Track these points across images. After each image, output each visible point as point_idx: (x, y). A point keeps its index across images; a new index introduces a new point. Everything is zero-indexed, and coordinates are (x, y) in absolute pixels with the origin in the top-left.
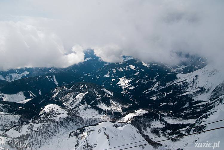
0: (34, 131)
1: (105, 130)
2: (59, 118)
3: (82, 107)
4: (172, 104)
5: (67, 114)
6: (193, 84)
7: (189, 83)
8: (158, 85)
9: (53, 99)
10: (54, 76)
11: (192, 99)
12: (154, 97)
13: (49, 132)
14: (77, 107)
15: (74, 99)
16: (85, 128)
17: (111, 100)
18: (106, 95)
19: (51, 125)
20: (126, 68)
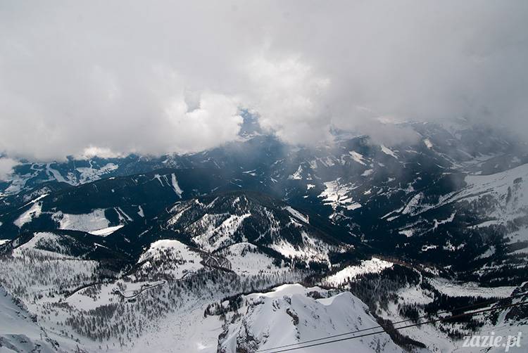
0: (126, 300)
1: (290, 303)
2: (183, 272)
3: (236, 248)
4: (453, 248)
5: (201, 263)
6: (507, 201)
7: (496, 197)
8: (419, 201)
9: (170, 227)
10: (173, 175)
11: (505, 237)
12: (408, 229)
13: (159, 304)
14: (224, 247)
15: (219, 228)
16: (243, 296)
17: (304, 235)
18: (293, 222)
19: (163, 287)
20: (340, 159)
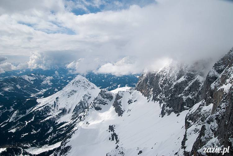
4: (36, 132)
6: (54, 107)
7: (50, 106)
8: (17, 114)
11: (56, 122)
12: (13, 129)
